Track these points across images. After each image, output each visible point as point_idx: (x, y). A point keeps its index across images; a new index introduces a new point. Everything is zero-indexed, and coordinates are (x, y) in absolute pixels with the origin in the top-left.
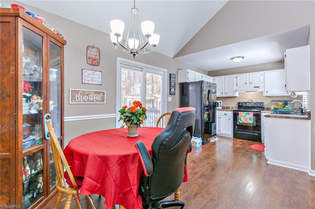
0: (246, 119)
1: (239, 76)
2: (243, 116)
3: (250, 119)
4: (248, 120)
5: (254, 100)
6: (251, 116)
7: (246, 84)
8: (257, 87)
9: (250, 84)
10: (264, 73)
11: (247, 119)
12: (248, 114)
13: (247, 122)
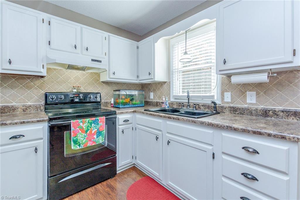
0: (91, 135)
2: (83, 131)
3: (100, 134)
4: (95, 136)
5: (82, 88)
7: (76, 47)
8: (96, 60)
9: (85, 52)
10: (109, 36)
11: (94, 134)
13: (94, 142)
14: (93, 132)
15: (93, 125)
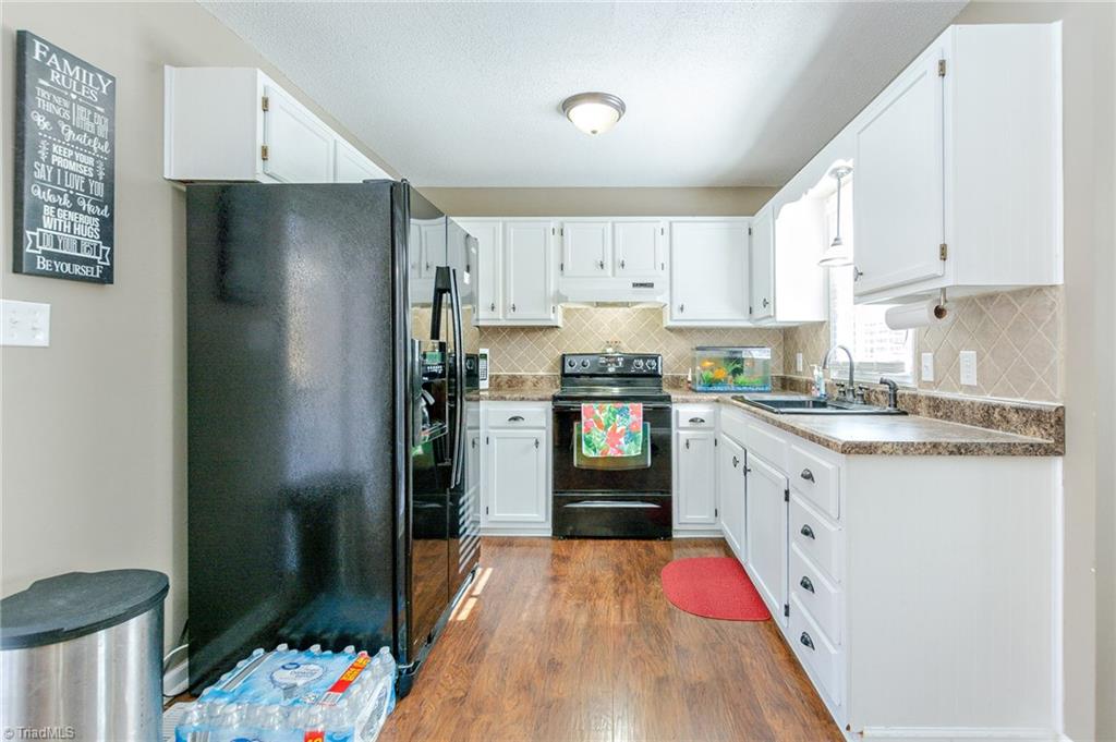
0: (614, 436)
1: (573, 225)
2: (600, 426)
3: (632, 437)
4: (622, 440)
5: (624, 345)
6: (634, 423)
7: (602, 266)
8: (642, 285)
9: (619, 270)
10: (671, 223)
11: (619, 436)
12: (621, 411)
13: (620, 451)
14: (618, 430)
15: (618, 416)
